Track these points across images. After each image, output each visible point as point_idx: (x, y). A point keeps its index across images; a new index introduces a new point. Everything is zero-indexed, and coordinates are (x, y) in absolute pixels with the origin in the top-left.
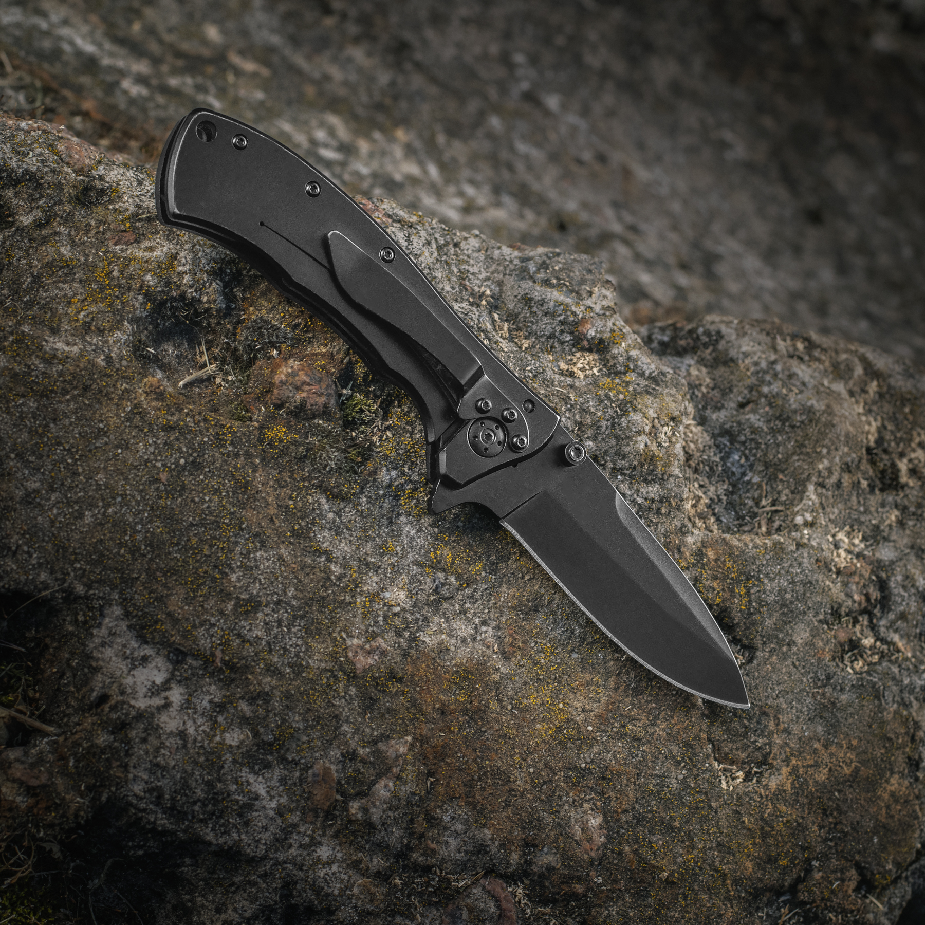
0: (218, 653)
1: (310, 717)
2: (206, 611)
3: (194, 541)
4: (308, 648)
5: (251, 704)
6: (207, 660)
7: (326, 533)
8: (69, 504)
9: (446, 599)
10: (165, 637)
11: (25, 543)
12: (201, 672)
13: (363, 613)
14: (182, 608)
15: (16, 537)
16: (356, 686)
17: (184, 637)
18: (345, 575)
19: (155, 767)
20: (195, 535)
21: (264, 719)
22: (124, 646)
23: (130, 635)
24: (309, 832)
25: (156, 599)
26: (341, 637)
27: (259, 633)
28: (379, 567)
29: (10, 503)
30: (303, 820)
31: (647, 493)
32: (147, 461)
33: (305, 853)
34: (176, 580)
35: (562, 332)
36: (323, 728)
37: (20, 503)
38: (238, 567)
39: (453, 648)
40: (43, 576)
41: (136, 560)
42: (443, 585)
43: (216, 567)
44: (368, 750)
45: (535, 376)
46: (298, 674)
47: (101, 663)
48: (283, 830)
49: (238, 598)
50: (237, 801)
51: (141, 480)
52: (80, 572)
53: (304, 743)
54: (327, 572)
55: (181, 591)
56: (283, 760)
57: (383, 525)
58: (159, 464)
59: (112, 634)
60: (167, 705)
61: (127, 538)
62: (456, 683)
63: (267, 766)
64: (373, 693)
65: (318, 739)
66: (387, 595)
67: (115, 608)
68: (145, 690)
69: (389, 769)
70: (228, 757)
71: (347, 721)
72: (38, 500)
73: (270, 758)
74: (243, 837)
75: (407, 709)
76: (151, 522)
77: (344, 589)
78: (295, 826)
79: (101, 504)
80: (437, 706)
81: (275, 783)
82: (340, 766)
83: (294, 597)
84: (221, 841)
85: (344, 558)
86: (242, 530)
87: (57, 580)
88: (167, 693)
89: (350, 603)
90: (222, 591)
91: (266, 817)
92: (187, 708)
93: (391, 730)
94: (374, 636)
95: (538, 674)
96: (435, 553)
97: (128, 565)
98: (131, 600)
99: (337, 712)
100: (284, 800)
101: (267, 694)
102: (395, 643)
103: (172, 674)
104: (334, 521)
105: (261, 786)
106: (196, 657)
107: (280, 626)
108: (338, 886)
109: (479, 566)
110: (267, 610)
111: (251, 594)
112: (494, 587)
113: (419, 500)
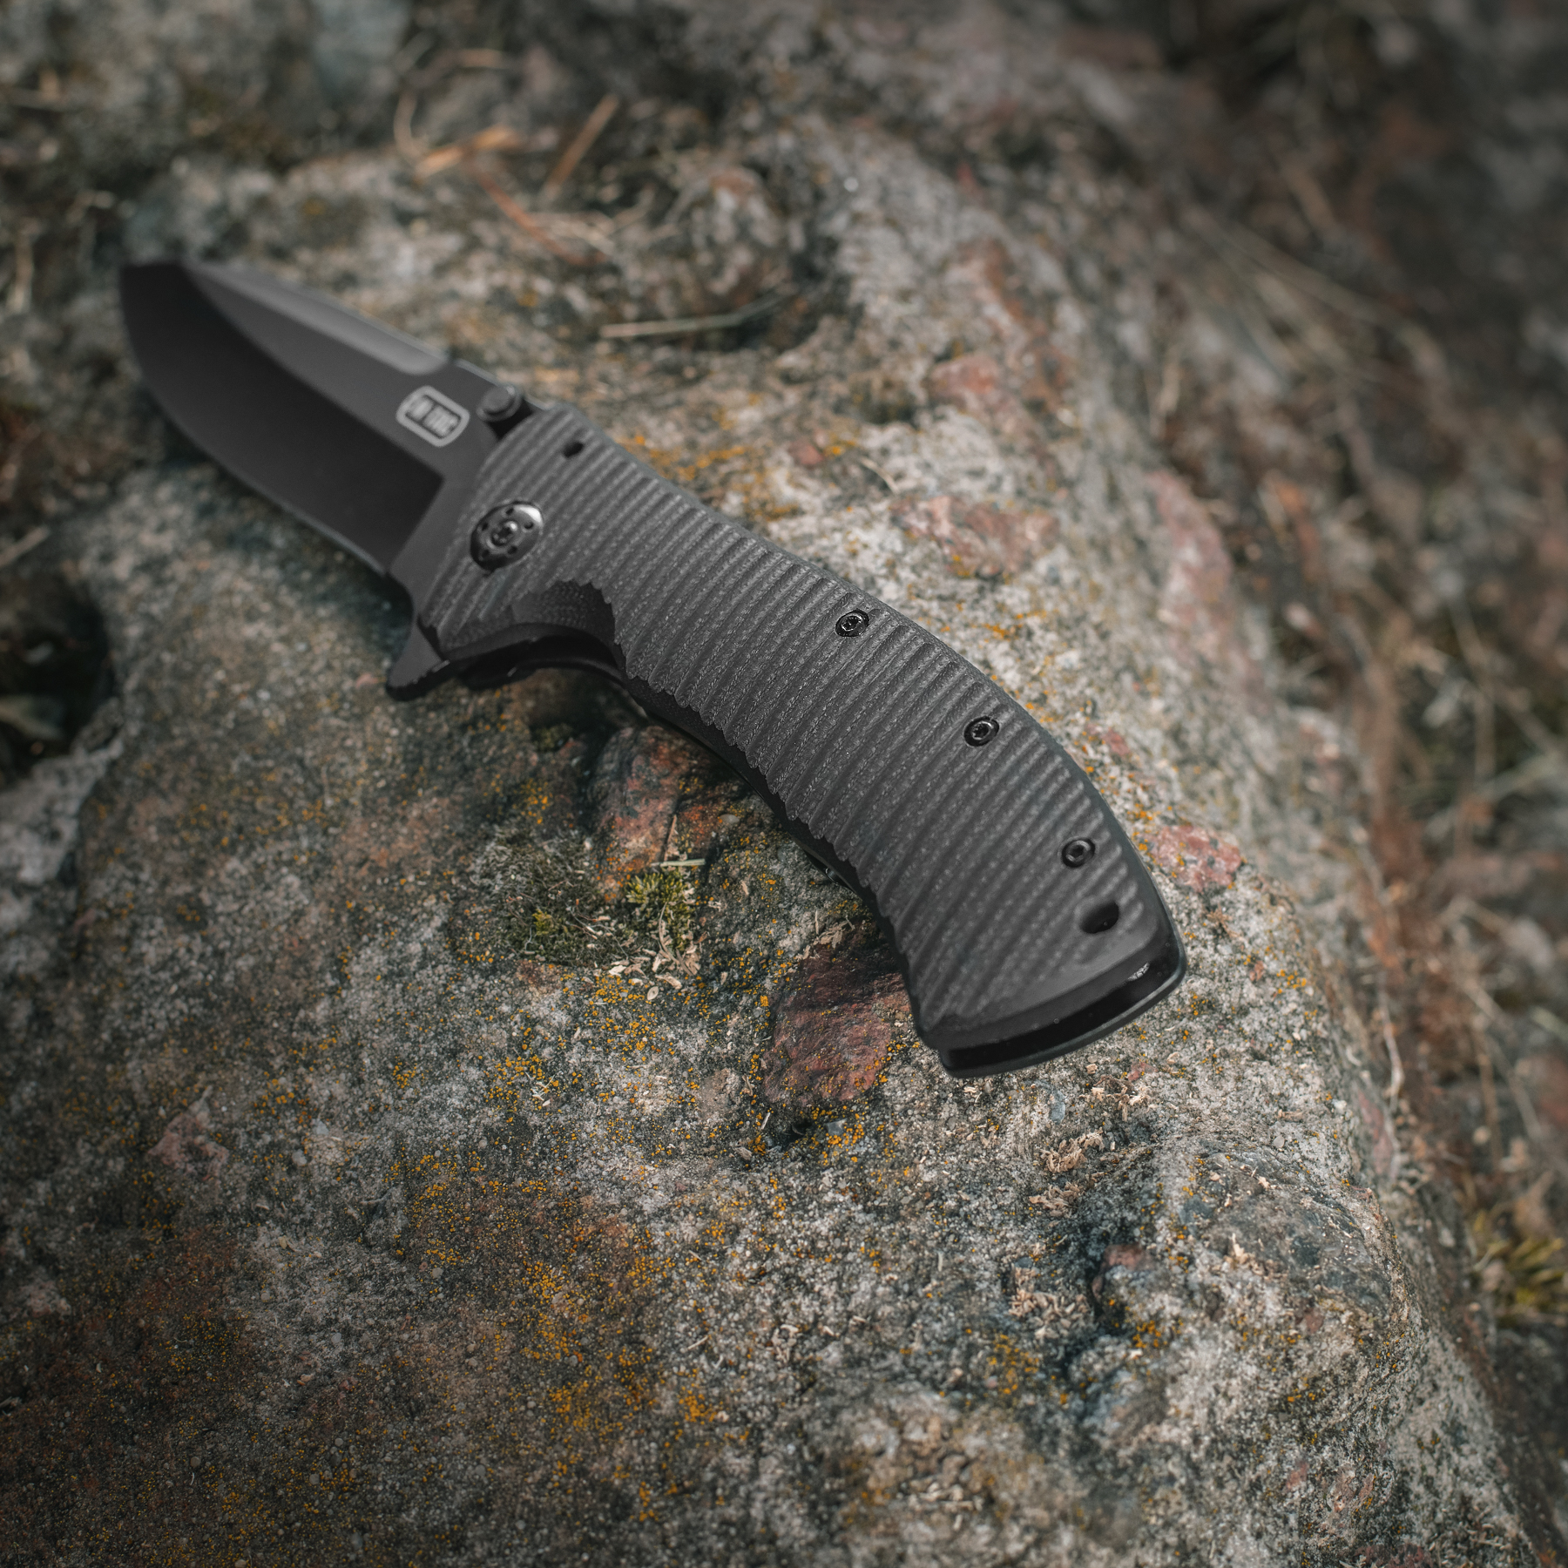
0: (92, 914)
1: (40, 1119)
3: (275, 777)
4: (158, 1045)
6: (77, 911)
7: (379, 959)
9: (364, 1240)
10: (89, 828)
11: (178, 581)
13: (260, 1100)
14: (148, 823)
15: (184, 565)
16: (128, 1167)
17: (100, 853)
18: (315, 1032)
20: (287, 775)
22: (66, 797)
23: (85, 790)
25: (149, 781)
26: (202, 1090)
27: (151, 956)
28: (360, 1081)
31: (782, 1518)
34: (193, 789)
35: (1103, 1237)
36: (27, 1150)
38: (256, 862)
39: (266, 1295)
42: (384, 1214)
43: (240, 830)
44: (22, 1253)
45: (953, 1213)
46: (106, 1057)
49: (200, 890)
51: (347, 656)
54: (311, 1000)
55: (175, 808)
57: (439, 1041)
59: (81, 772)
61: (238, 688)
62: (201, 1337)
64: (130, 1207)
66: (321, 1128)
67: (118, 743)
71: (54, 1184)
75: (119, 1274)
76: (282, 706)
77: (288, 1043)
79: (284, 630)
80: (144, 1323)
83: (238, 975)
85: (346, 1013)
86: (326, 832)
88: (10, 898)
89: (268, 1068)
90: (203, 861)
93: (70, 1270)
94: (227, 1141)
95: (283, 1482)
96: (433, 1161)
98: (137, 751)
99: (64, 1158)
101: (52, 1026)
102: (234, 1189)
103: (44, 884)
104: (407, 959)
107: (176, 978)
109: (448, 1256)
110: (198, 945)
111: (214, 906)
112: (421, 1306)
113: (529, 1085)
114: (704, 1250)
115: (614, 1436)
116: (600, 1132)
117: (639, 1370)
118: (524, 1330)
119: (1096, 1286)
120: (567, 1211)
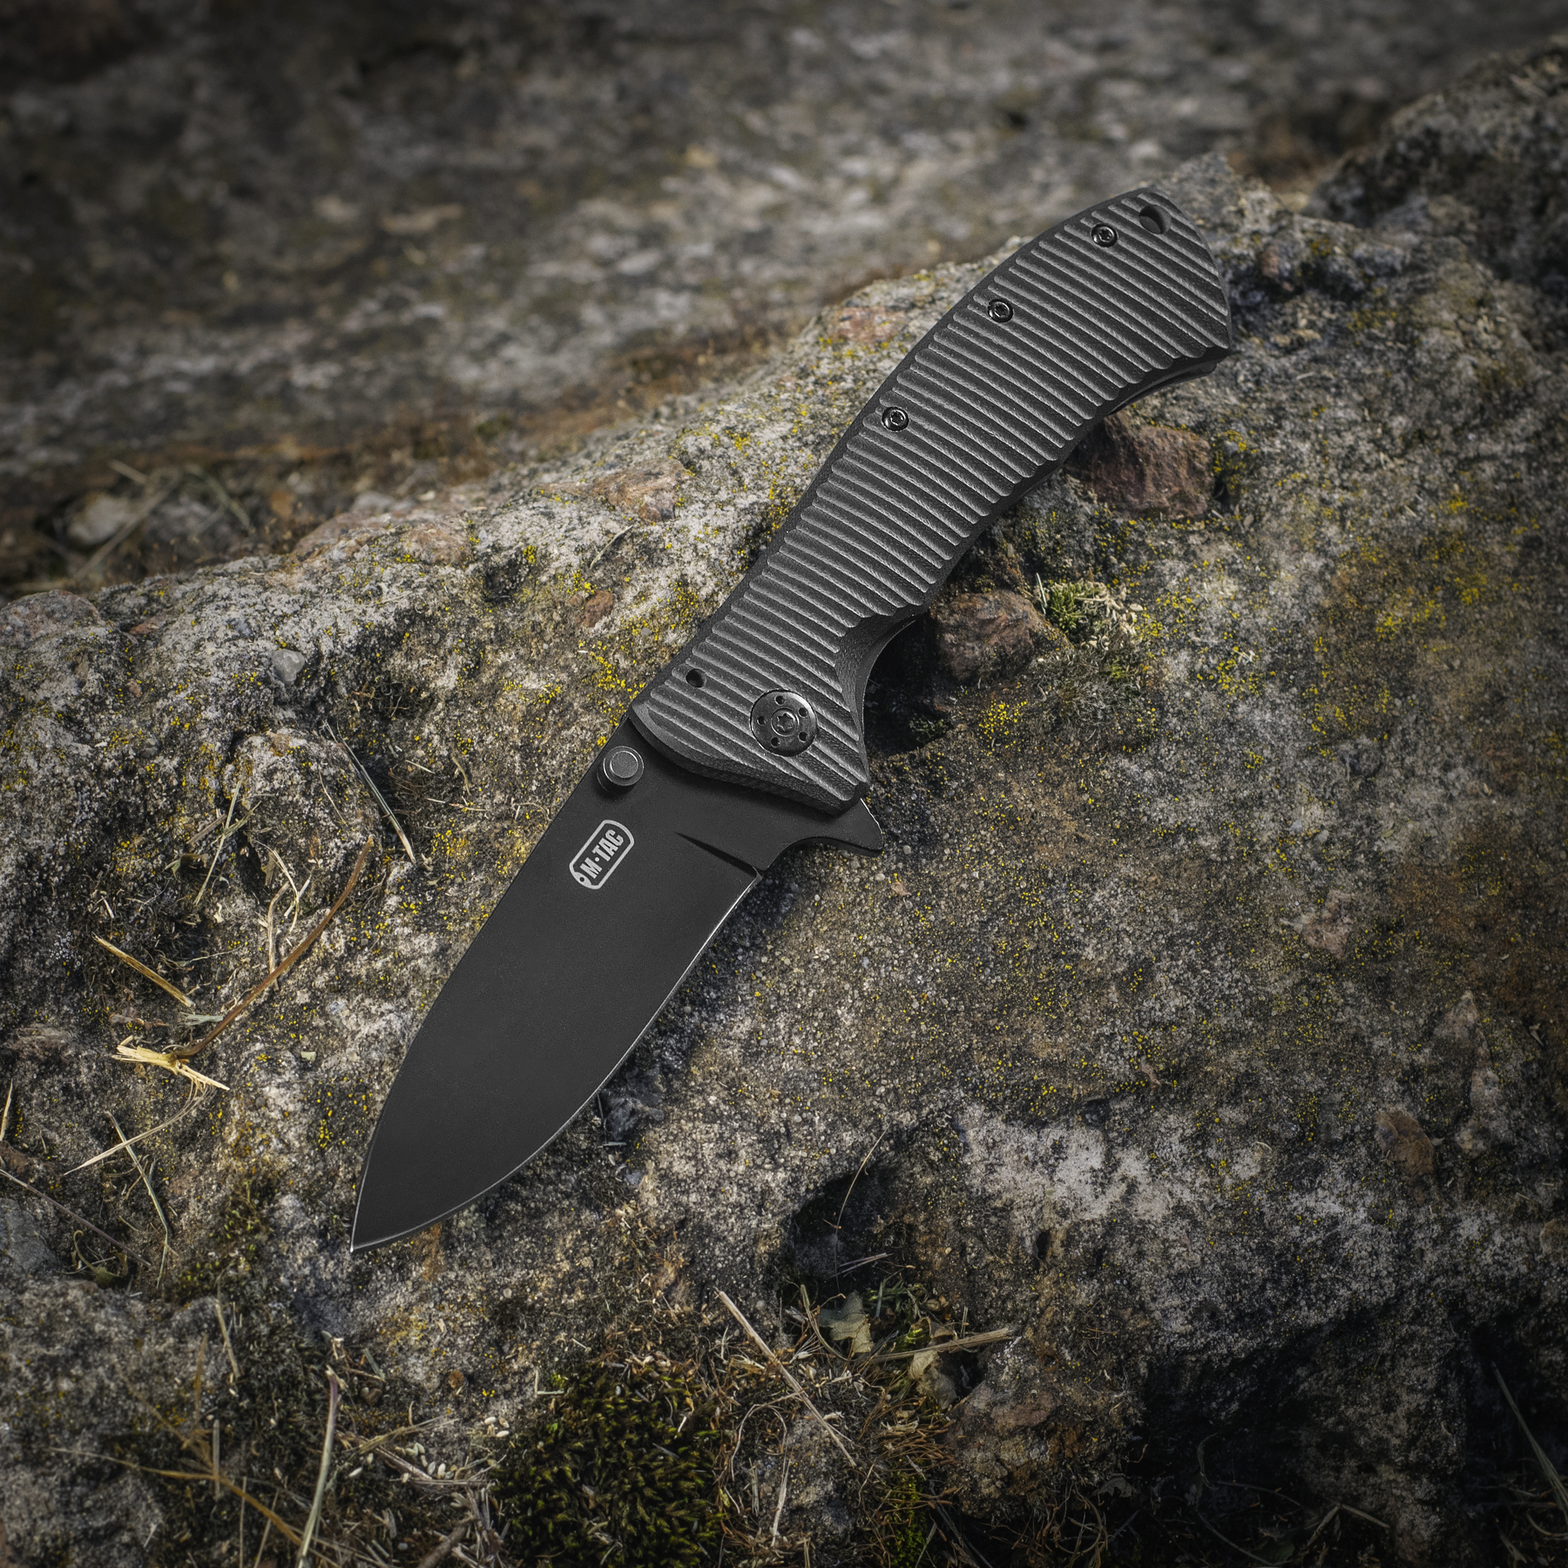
0: (1147, 1069)
1: (1323, 1062)
2: (1088, 1025)
3: (1003, 943)
4: (1253, 973)
5: (1237, 1104)
6: (1138, 1089)
7: (1161, 804)
8: (807, 1017)
9: (1375, 773)
10: (1063, 1099)
11: (792, 1112)
12: (1142, 1110)
13: (1286, 874)
14: (1055, 1045)
15: (774, 1113)
16: (1349, 977)
17: (1088, 1080)
18: (1226, 842)
19: (1182, 1280)
20: (998, 935)
21: (1268, 1110)
22: (1020, 1150)
23: (1015, 1131)
24: (1433, 1216)
26: (1283, 927)
27: (1177, 1002)
29: (732, 1074)
30: (1413, 1206)
31: (1523, 430)
32: (862, 883)
33: (1447, 1247)
34: (1020, 1014)
35: (1243, 294)
36: (1350, 1066)
37: (745, 1064)
38: (1084, 935)
39: (1433, 832)
40: (848, 1138)
41: (949, 1025)
42: (1357, 757)
43: (1056, 957)
44: (1427, 1050)
45: (1257, 383)
46: (1265, 1018)
47: (1006, 1196)
48: (1397, 1239)
49: (1115, 976)
50: (1314, 1245)
51: (874, 916)
52: (892, 1095)
53: (1341, 1104)
54: (1200, 854)
55: (1036, 1024)
56: (1331, 1146)
57: (1224, 736)
58: (881, 877)
59: (991, 1147)
60: (1132, 1187)
61: (916, 1005)
62: (1471, 877)
63: (1318, 1169)
64: (1378, 970)
65: (1355, 1084)
66: (1297, 825)
67: (970, 1109)
68: (1088, 1188)
69: (1473, 1055)
70: (1260, 1196)
71: (1374, 1033)
72: (764, 1043)
73: (1312, 1156)
74: (1354, 1286)
75: (1437, 957)
76: (928, 961)
77: (1239, 860)
78: (1409, 1222)
79: (847, 986)
80: (1472, 924)
81: (1343, 1185)
82: (1408, 1099)
83: (1185, 920)
84: (1331, 1312)
85: (1208, 819)
86: (1051, 881)
87: (868, 1129)
88: (1120, 1171)
89: (1260, 872)
90: (1087, 982)
91: (1365, 1237)
92: (1159, 1171)
93: (1437, 1001)
94: (1323, 893)
96: (1317, 723)
97: (945, 1040)
98: (982, 1083)
99: (1352, 1031)
100: (1370, 1199)
101: (1247, 1074)
102: (1356, 882)
103: (1108, 1140)
104: (1159, 779)
105: (1329, 1203)
106: (1120, 1096)
107: (1195, 972)
108: (1520, 1259)
109: (1385, 697)
110: (1165, 964)
111: (1128, 959)
112: (1424, 710)
113: (1241, 667)
114: (1343, 520)
115: (1487, 556)
116: (1265, 612)
117: (1440, 544)
118: (1428, 631)
119: (1287, 286)
120: (1335, 616)
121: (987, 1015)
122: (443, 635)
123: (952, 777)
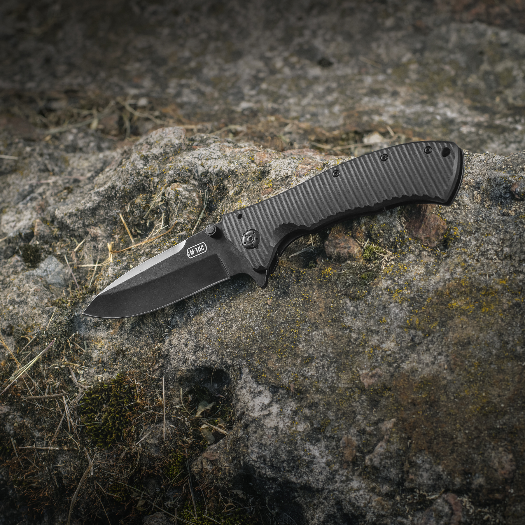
0: (292, 385)
1: (340, 413)
2: (287, 365)
3: (282, 331)
4: (338, 377)
5: (309, 409)
6: (288, 390)
7: (349, 318)
8: (227, 322)
9: (419, 344)
10: (267, 380)
11: (207, 343)
12: (286, 396)
13: (368, 357)
14: (275, 365)
15: (203, 341)
16: (366, 395)
17: (275, 379)
18: (359, 338)
19: (261, 445)
20: (283, 328)
21: (316, 416)
22: (250, 387)
23: (252, 381)
24: (345, 474)
25: (263, 362)
26: (357, 370)
27: (313, 373)
28: (378, 332)
29: (201, 326)
30: (341, 467)
32: (262, 296)
33: (344, 485)
34: (273, 352)
35: (505, 193)
36: (346, 418)
37: (205, 325)
38: (303, 341)
39: (420, 370)
40: (214, 358)
41: (254, 344)
42: (415, 336)
43: (292, 342)
44: (372, 428)
45: (483, 219)
46: (333, 392)
47: (240, 397)
48: (331, 473)
49: (302, 356)
50: (305, 460)
51: (259, 305)
52: (229, 353)
53: (336, 427)
54: (350, 337)
55: (275, 357)
56: (325, 437)
57: (380, 310)
58: (267, 296)
59: (245, 382)
60: (269, 415)
61: (251, 334)
62: (421, 388)
63: (318, 440)
64: (376, 397)
65: (344, 424)
66: (384, 345)
67: (245, 369)
68: (259, 407)
69: (383, 437)
70: (299, 438)
71: (359, 414)
72: (213, 322)
73: (320, 436)
74: (310, 478)
75: (393, 404)
76: (263, 324)
77: (358, 346)
78: (336, 471)
79: (240, 319)
80: (410, 401)
81: (323, 449)
82: (359, 438)
83: (332, 353)
84: (299, 481)
85: (358, 329)
86: (306, 322)
87: (220, 359)
88: (271, 408)
89: (361, 352)
90: (295, 354)
91: (320, 467)
92: (280, 415)
93: (385, 416)
94: (375, 367)
95: (470, 378)
96: (410, 320)
97: (250, 347)
98: (252, 364)
99: (354, 409)
100: (330, 458)
101: (317, 403)
102: (387, 370)
103: (272, 398)
104: (353, 311)
105: (316, 451)
106: (283, 388)
107: (323, 368)
108: (364, 502)
109: (435, 324)
110: (317, 361)
111: (309, 354)
112: (444, 334)
113: (403, 294)
114: (466, 268)
115: (500, 301)
116: (423, 283)
117: (487, 290)
118: (463, 313)
119: (517, 196)
120: (440, 294)
121: (265, 347)
122: (238, 180)
123: (303, 280)
